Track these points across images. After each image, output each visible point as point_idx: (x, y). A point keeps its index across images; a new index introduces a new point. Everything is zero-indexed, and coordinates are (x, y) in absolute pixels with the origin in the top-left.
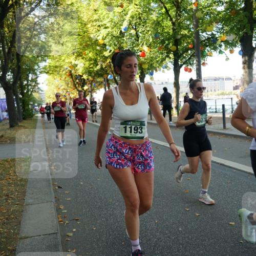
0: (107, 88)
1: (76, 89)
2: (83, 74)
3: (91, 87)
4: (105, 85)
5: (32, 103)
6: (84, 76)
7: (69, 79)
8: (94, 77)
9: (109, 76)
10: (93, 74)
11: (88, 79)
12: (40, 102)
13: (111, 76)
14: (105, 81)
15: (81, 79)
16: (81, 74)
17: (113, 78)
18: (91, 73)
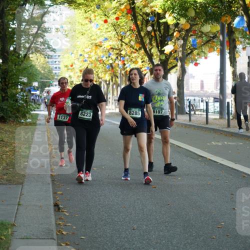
0: (227, 51)
1: (142, 51)
2: (165, 12)
3: (183, 46)
4: (222, 44)
5: (25, 80)
6: (167, 15)
7: (126, 23)
8: (194, 19)
9: (237, 19)
10: (192, 13)
11: (177, 25)
12: (47, 78)
13: (242, 19)
14: (222, 32)
15: (159, 24)
16: (160, 11)
17: (245, 25)
18: (186, 10)
